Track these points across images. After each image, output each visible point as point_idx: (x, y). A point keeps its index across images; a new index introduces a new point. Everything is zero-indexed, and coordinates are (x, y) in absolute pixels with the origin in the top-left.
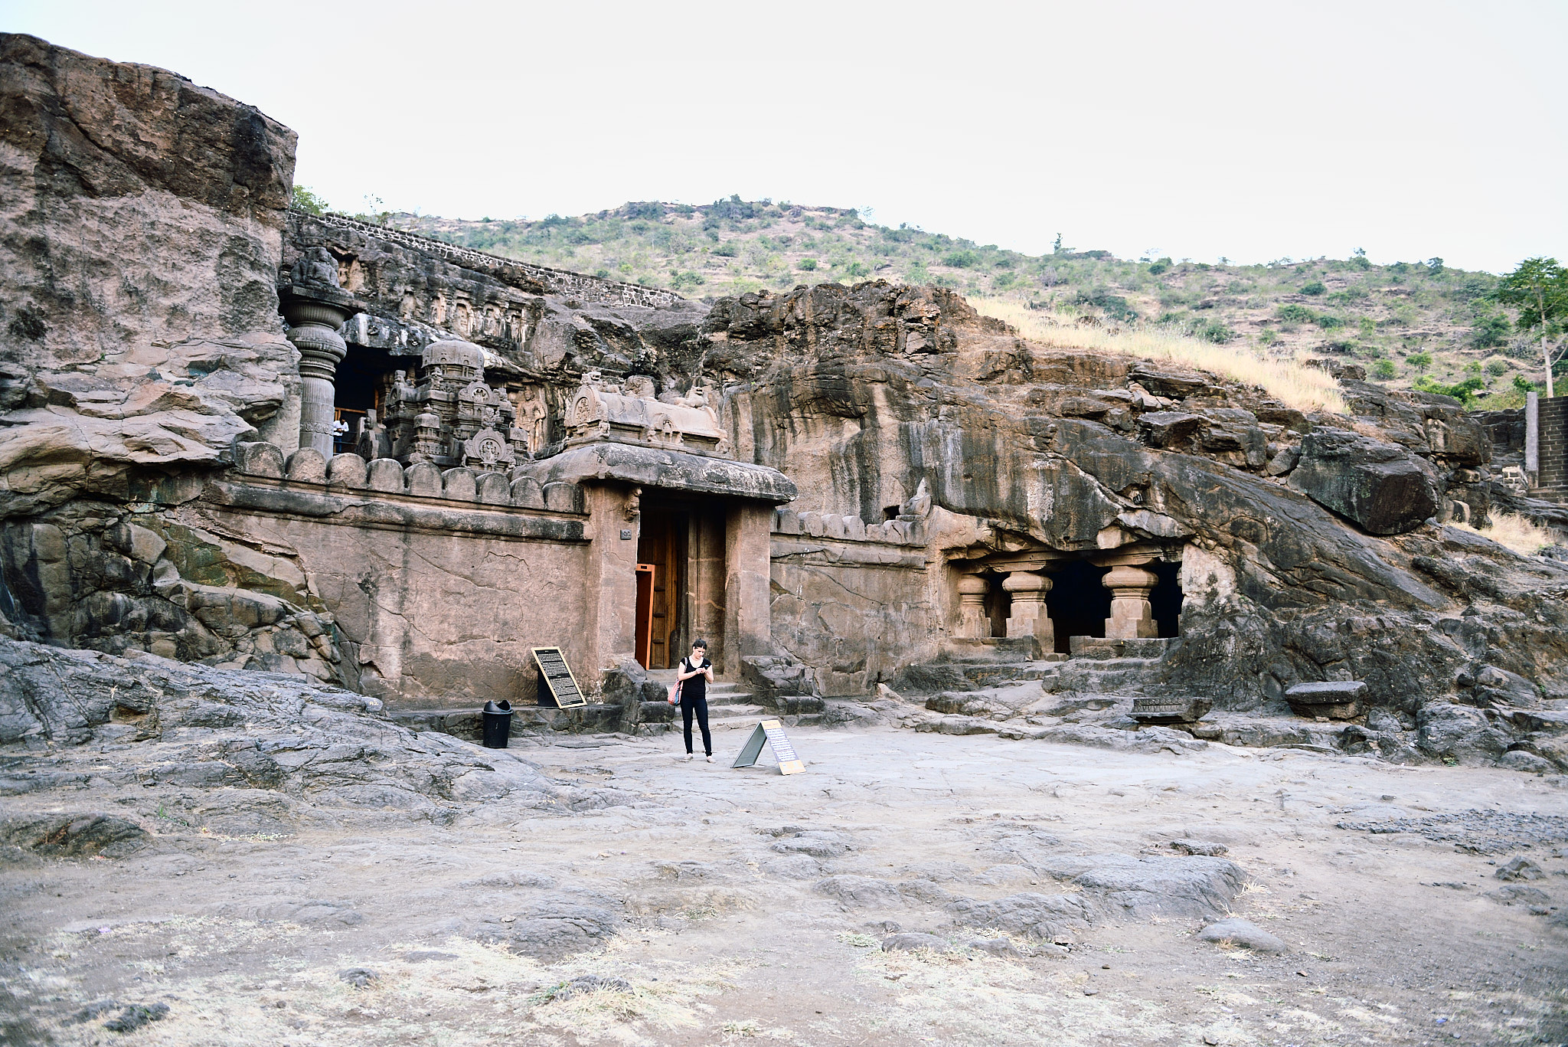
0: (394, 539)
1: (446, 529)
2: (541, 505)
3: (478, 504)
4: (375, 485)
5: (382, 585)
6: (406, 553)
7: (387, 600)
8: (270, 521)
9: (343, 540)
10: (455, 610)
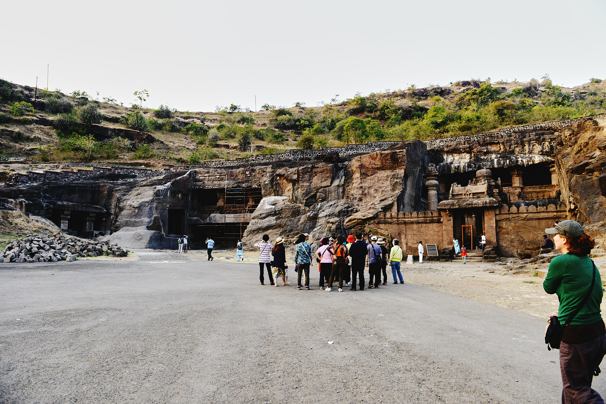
0: (404, 226)
1: (412, 223)
2: (431, 216)
3: (419, 218)
4: (399, 217)
5: (402, 234)
6: (406, 228)
7: (403, 237)
8: (383, 225)
9: (395, 227)
10: (416, 238)
